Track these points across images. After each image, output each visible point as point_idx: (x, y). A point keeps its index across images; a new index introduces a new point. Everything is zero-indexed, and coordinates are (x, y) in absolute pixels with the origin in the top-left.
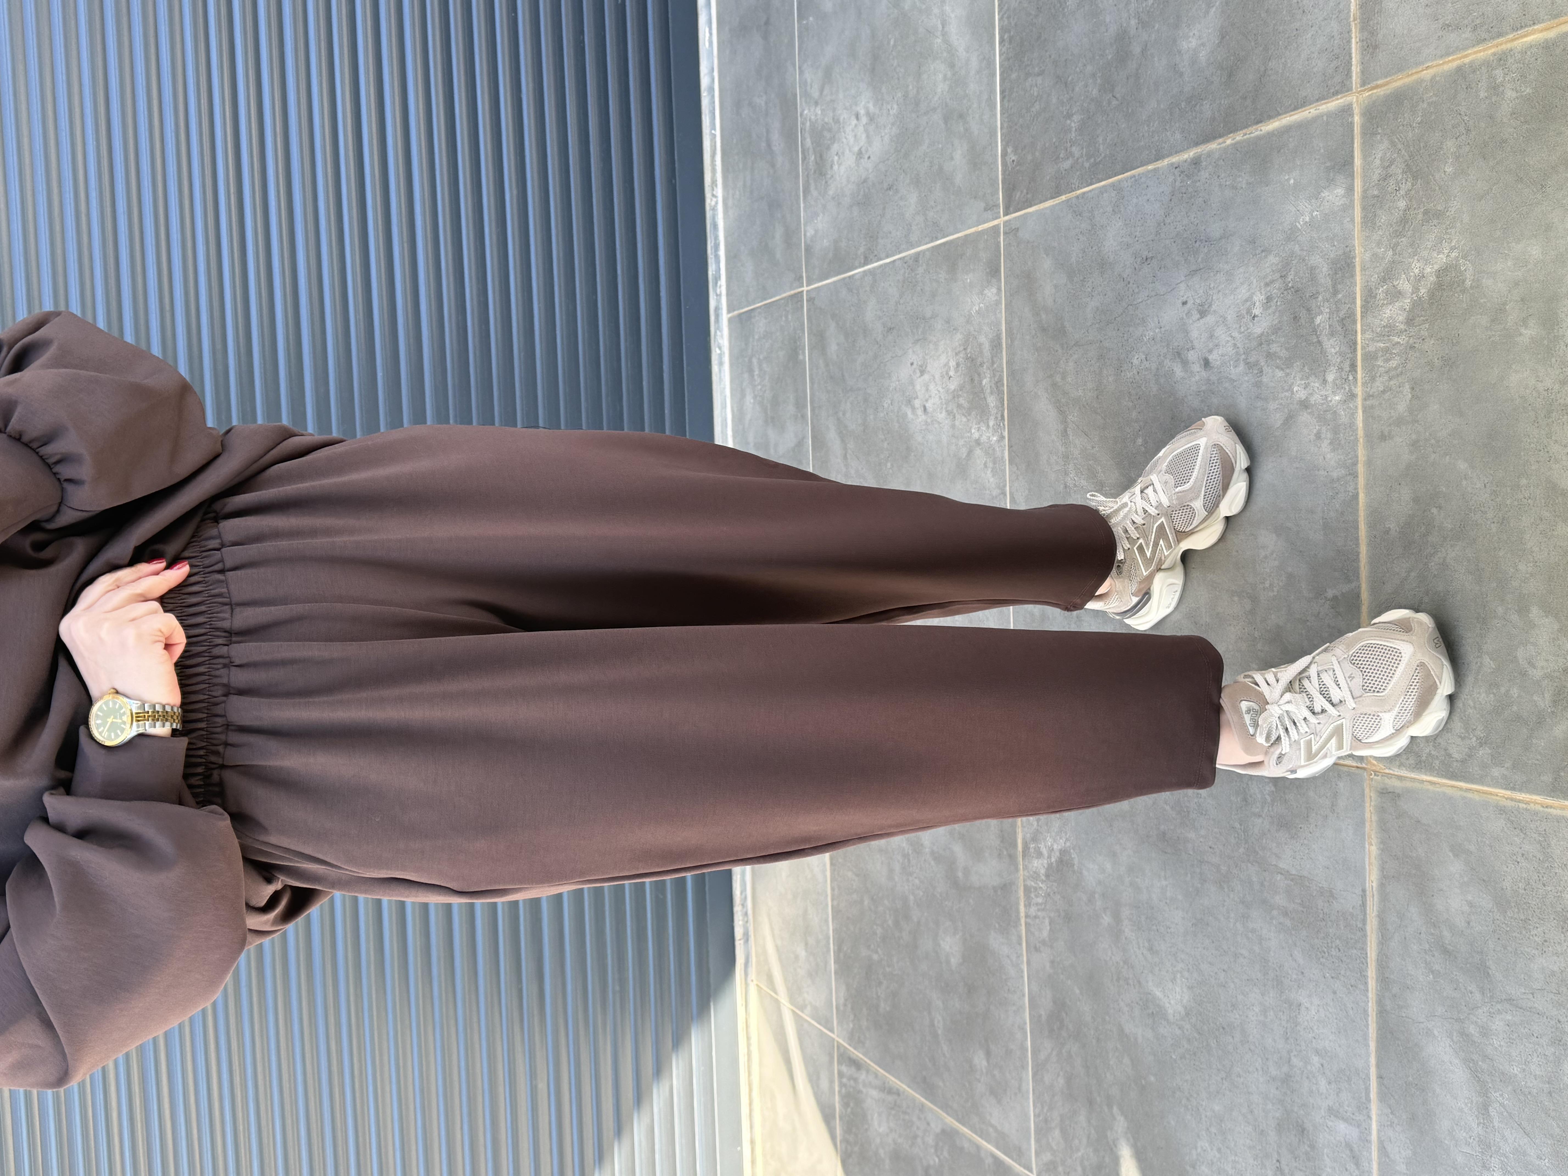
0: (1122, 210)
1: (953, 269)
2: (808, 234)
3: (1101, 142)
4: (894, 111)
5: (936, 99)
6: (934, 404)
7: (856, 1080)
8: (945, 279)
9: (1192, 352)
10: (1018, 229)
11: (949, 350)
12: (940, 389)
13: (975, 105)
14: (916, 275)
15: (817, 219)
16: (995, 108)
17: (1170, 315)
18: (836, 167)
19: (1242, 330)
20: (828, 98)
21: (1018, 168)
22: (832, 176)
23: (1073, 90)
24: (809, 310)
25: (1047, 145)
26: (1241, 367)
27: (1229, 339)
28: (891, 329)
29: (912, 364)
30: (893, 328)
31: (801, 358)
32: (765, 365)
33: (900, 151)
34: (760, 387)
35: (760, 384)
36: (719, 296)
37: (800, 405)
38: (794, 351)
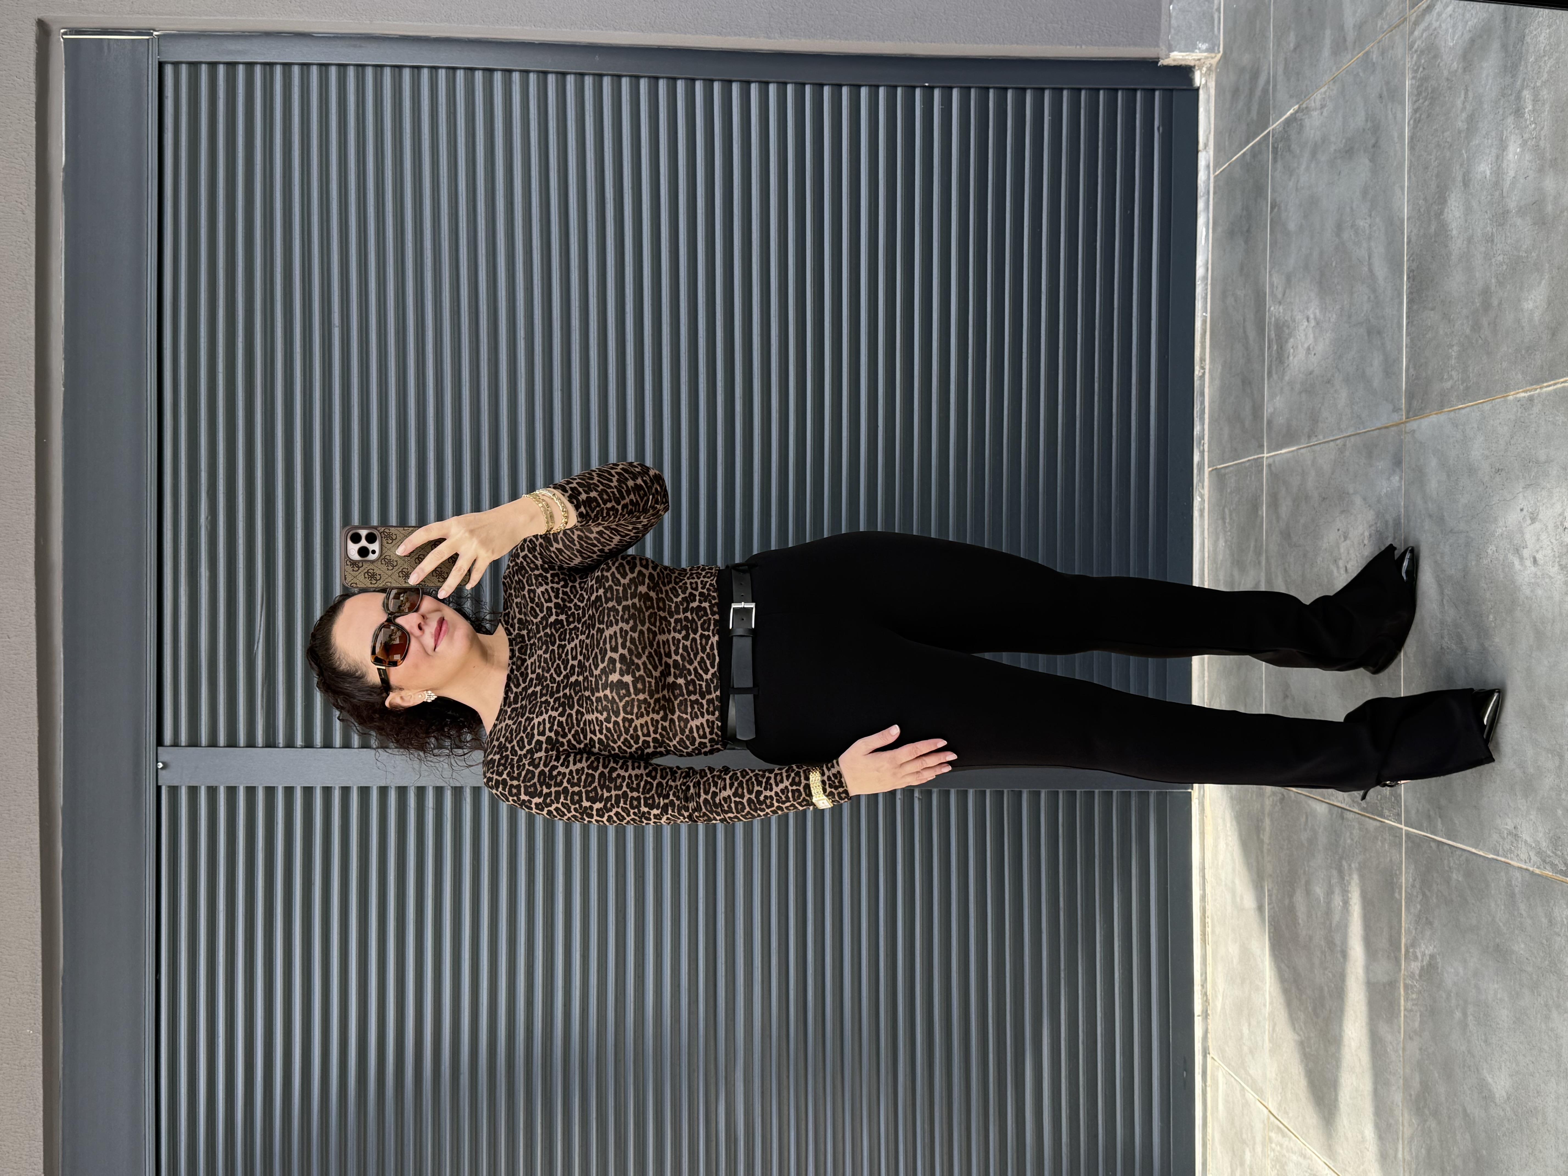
0: (1483, 427)
1: (1370, 455)
2: (1269, 410)
3: (1471, 370)
4: (1332, 320)
5: (1363, 315)
7: (1281, 1146)
8: (1365, 464)
9: (1525, 550)
10: (1414, 431)
12: (1357, 554)
13: (1389, 325)
15: (1276, 399)
16: (1402, 329)
17: (1513, 518)
18: (1291, 358)
19: (1558, 538)
20: (1289, 299)
21: (1416, 381)
22: (1288, 365)
23: (1454, 326)
24: (1267, 473)
25: (1436, 367)
26: (1556, 568)
27: (1549, 543)
29: (1338, 530)
30: (1326, 499)
31: (1260, 513)
32: (1234, 515)
33: (1336, 353)
34: (1229, 533)
35: (1230, 531)
36: (1202, 453)
37: (1258, 553)
38: (1255, 507)
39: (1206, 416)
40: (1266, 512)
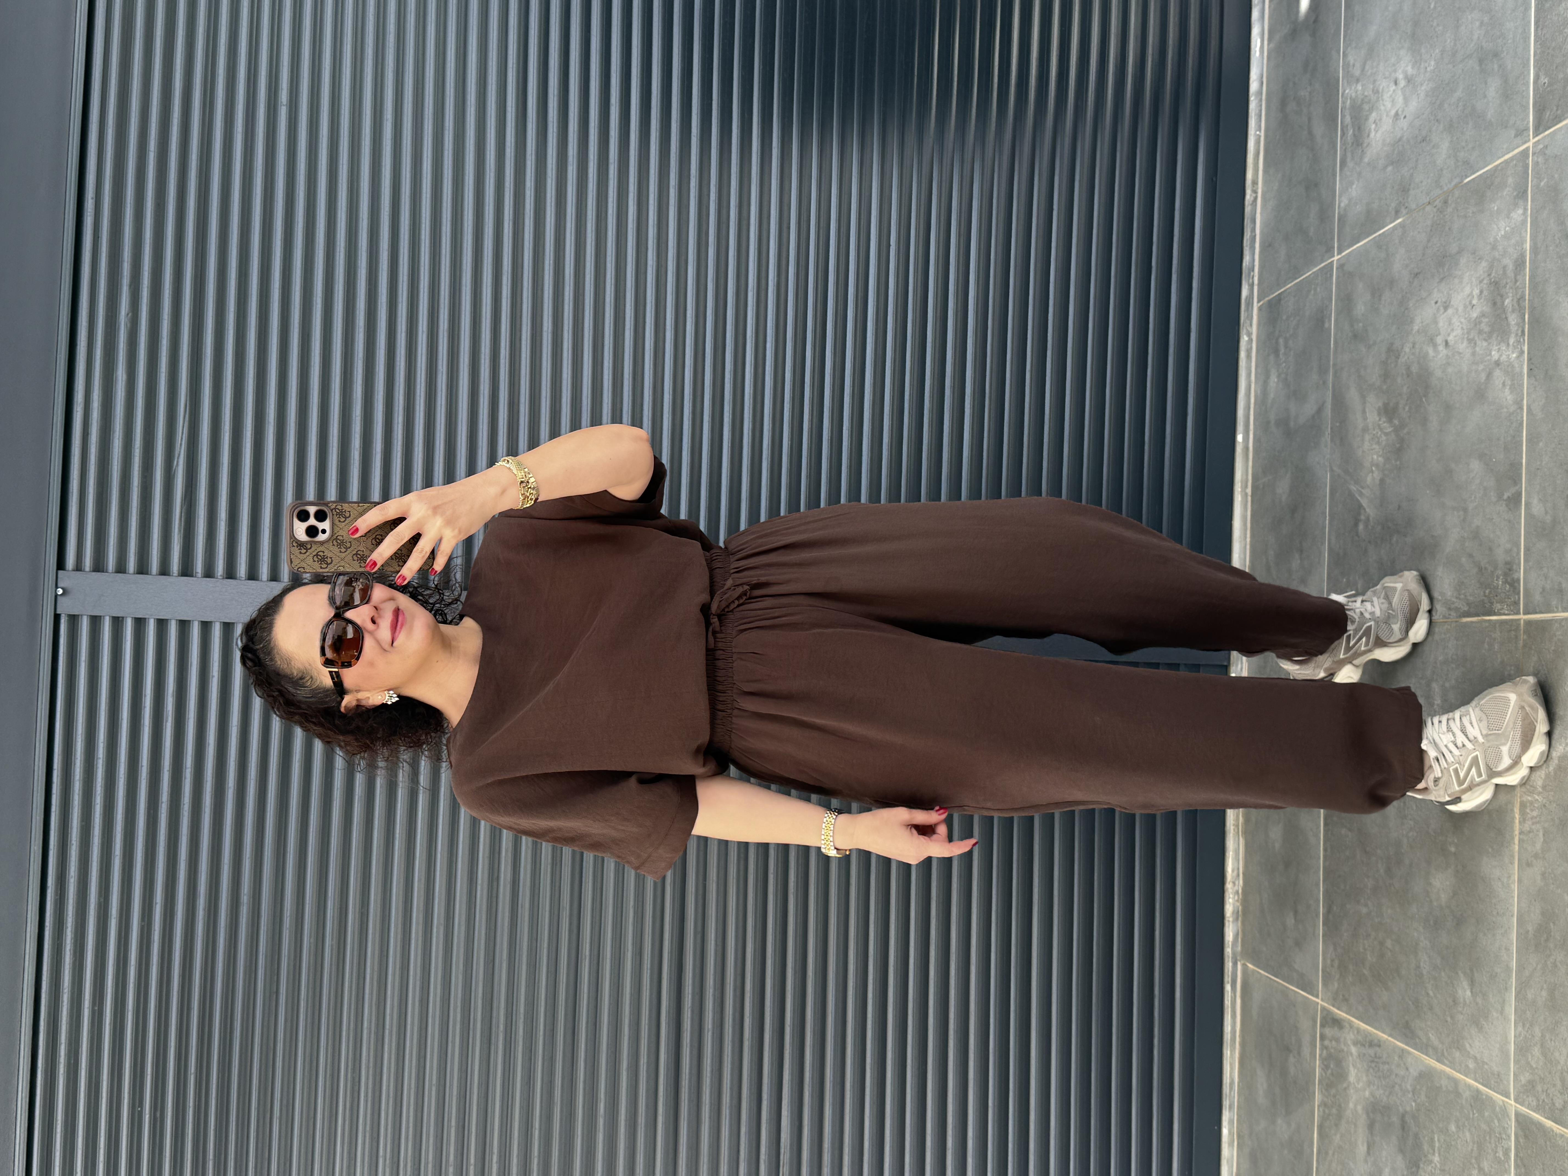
1: (1481, 201)
2: (1342, 205)
4: (1430, 68)
5: (1472, 45)
6: (1455, 337)
7: (1337, 1040)
8: (1473, 213)
10: (1547, 146)
11: (1474, 280)
12: (1463, 320)
13: (1510, 41)
14: (1444, 216)
15: (1352, 188)
16: (1529, 38)
18: (1372, 135)
20: (1370, 71)
21: (1549, 89)
22: (1369, 144)
24: (1338, 277)
28: (1417, 275)
29: (1437, 303)
30: (1419, 273)
31: (1326, 325)
32: (1290, 342)
33: (1434, 103)
34: (1284, 364)
35: (1285, 362)
36: (1251, 286)
37: (1323, 371)
38: (1320, 320)
39: (1257, 245)
40: (1336, 320)
